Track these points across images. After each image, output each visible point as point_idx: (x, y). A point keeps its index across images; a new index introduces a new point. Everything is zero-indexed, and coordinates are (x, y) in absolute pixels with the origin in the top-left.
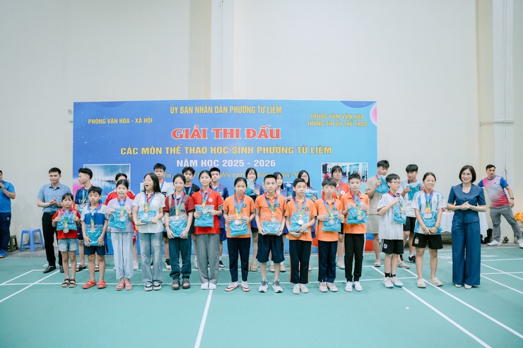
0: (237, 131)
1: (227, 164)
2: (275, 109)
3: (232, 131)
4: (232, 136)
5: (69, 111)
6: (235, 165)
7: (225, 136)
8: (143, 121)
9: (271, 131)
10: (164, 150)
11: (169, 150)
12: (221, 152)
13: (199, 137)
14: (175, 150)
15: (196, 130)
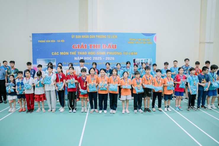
0: (99, 45)
1: (95, 59)
2: (115, 36)
3: (97, 45)
5: (30, 36)
6: (98, 59)
7: (94, 48)
8: (60, 41)
9: (113, 45)
10: (69, 53)
11: (71, 53)
13: (83, 48)
14: (74, 53)
15: (82, 45)
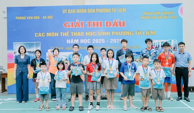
0: (101, 23)
1: (95, 42)
2: (122, 10)
3: (97, 22)
4: (98, 26)
5: (3, 12)
6: (99, 42)
7: (94, 26)
8: (47, 17)
9: (120, 22)
10: (59, 34)
11: (62, 34)
12: (92, 35)
13: (79, 26)
14: (66, 34)
15: (77, 23)
